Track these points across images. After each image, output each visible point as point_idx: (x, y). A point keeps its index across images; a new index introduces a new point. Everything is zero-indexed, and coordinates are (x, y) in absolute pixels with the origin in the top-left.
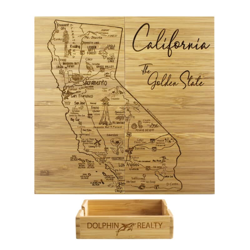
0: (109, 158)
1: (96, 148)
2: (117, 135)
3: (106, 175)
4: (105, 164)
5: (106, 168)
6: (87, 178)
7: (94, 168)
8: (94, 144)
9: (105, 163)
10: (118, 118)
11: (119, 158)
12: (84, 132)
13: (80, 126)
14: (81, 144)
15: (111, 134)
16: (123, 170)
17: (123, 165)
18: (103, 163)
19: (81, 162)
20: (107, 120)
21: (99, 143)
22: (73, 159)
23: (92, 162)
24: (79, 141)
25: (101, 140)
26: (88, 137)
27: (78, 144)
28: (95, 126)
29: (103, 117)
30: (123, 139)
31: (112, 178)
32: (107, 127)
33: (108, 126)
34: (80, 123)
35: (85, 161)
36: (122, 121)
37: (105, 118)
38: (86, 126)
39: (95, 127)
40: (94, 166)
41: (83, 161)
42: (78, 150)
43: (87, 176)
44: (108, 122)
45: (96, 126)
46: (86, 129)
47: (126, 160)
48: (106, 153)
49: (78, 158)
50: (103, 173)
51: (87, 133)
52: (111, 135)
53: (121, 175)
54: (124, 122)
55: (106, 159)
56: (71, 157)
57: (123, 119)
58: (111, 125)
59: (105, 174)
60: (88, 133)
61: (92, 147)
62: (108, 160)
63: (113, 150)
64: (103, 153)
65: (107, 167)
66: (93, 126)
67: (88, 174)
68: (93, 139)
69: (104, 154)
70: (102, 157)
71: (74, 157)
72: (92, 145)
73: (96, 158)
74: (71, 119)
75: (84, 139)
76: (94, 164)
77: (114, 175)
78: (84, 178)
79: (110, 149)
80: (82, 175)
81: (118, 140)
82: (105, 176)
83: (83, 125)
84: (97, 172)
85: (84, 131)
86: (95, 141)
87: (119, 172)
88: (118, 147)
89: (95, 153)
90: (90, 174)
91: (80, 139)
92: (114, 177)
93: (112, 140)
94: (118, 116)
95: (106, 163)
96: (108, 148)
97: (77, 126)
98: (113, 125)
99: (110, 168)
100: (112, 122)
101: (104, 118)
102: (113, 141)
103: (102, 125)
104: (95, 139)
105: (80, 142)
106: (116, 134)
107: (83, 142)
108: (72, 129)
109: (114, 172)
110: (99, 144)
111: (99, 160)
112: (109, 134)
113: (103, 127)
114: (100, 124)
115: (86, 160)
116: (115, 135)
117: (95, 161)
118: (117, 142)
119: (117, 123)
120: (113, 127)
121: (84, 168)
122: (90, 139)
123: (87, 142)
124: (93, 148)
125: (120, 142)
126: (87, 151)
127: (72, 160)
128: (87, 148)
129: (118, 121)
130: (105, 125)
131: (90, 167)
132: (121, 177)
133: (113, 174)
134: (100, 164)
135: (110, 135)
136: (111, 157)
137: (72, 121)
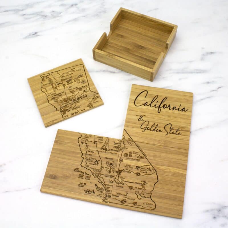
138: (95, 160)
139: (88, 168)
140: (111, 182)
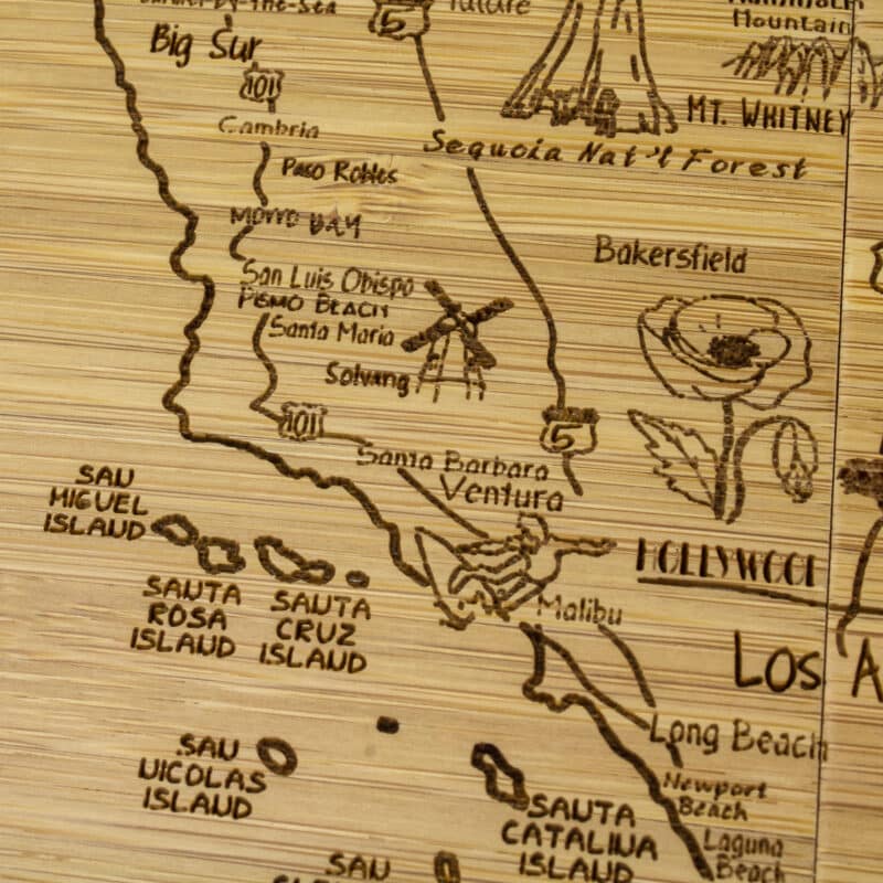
0: (601, 547)
1: (419, 400)
2: (737, 262)
3: (518, 800)
4: (535, 635)
5: (529, 691)
6: (237, 810)
7: (353, 664)
8: (410, 346)
9: (527, 613)
10: (754, 61)
11: (747, 565)
12: (286, 192)
13: (259, 114)
14: (229, 327)
15: (649, 237)
16: (786, 749)
17: (797, 666)
18: (499, 607)
19: (181, 563)
20: (614, 73)
21: (471, 342)
22: (85, 518)
23: (338, 586)
24: (210, 292)
25: (501, 306)
26: (332, 255)
27: (190, 329)
28: (451, 131)
29: (560, 42)
30: (818, 313)
31: (615, 845)
32: (608, 159)
33: (619, 144)
34: (265, 88)
35: (248, 552)
36: (813, 98)
37: (596, 55)
38: (325, 127)
39: (453, 147)
40: (360, 642)
41: (217, 556)
42: (168, 402)
43: (234, 777)
44: (632, 95)
45: (459, 127)
46: (329, 159)
47: (854, 609)
48: (557, 482)
49: (157, 506)
50: (487, 758)
51: (325, 210)
52: (657, 256)
53: (761, 819)
54: (846, 117)
55: (542, 564)
56: (67, 477)
57: (829, 78)
58: (664, 140)
59: (517, 777)
60: (346, 202)
61: (379, 378)
62: (579, 579)
63: (666, 450)
64: (520, 470)
65: (558, 681)
66: (422, 125)
67: (264, 746)
68: (401, 287)
69: (523, 485)
70: (498, 521)
71: (106, 491)
72: (373, 357)
73: (406, 526)
74: (159, 32)
75: (273, 275)
76: (362, 607)
77: (650, 815)
78: (187, 795)
79: (616, 435)
80: (168, 749)
81: (739, 320)
82: (507, 812)
83: (291, 110)
84: (388, 726)
85: (292, 180)
86: (426, 312)
87: (730, 766)
88: (743, 415)
89: (404, 465)
90: (279, 756)
91: (227, 272)
92: (647, 846)
93: (659, 321)
94: (763, 34)
95: (548, 621)
96: (590, 416)
97: (216, 118)
98: (692, 134)
99: (589, 699)
100: (674, 98)
101: (580, 54)
102: (670, 334)
103: (538, 128)
104: (433, 288)
105: (225, 300)
106: (717, 241)
107: (252, 314)
108: (143, 144)
109: (657, 758)
110: (479, 358)
111: (443, 565)
112: (621, 235)
113: (554, 154)
114: (513, 110)
115: (261, 543)
116: (698, 258)
117: (382, 570)
118: (733, 352)
119: (748, 120)
120: (694, 156)
121: (222, 648)
122: (364, 278)
123: (306, 315)
124: (386, 396)
125: (770, 346)
126: (299, 423)
127: (59, 525)
128: (301, 383)
129: (763, 91)
130: (579, 133)
131: (302, 650)
132: (763, 845)
133: (627, 788)
134: (459, 625)
135: (632, 254)
136: (627, 536)
137: (166, 61)
138: (417, 313)
139: (297, 454)
140: (781, 673)
